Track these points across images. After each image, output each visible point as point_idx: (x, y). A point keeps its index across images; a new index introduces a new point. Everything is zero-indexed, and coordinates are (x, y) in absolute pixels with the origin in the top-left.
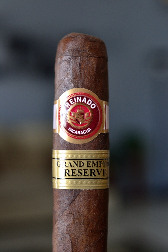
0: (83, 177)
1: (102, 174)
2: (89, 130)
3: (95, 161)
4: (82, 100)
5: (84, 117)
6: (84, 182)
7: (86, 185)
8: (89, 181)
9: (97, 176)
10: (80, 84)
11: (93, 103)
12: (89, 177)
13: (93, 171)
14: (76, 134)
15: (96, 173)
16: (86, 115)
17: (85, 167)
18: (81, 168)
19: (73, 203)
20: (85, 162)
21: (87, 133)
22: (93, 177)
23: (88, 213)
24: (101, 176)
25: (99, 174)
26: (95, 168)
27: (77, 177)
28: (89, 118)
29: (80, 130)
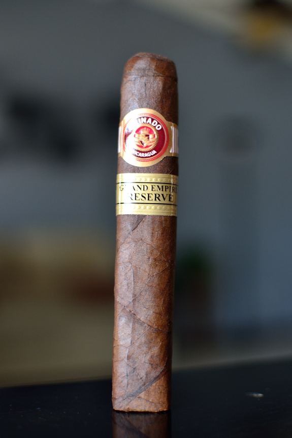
0: (147, 201)
1: (167, 199)
2: (154, 152)
3: (160, 185)
4: (147, 120)
5: (148, 138)
6: (148, 206)
7: (150, 210)
8: (153, 207)
9: (162, 201)
10: (145, 104)
11: (158, 124)
12: (154, 202)
13: (158, 196)
14: (139, 157)
15: (161, 198)
16: (151, 136)
17: (150, 191)
18: (144, 192)
19: (135, 231)
20: (150, 186)
21: (152, 156)
22: (158, 201)
23: (152, 241)
24: (167, 201)
25: (164, 199)
26: (160, 192)
27: (141, 201)
28: (154, 139)
29: (144, 152)
